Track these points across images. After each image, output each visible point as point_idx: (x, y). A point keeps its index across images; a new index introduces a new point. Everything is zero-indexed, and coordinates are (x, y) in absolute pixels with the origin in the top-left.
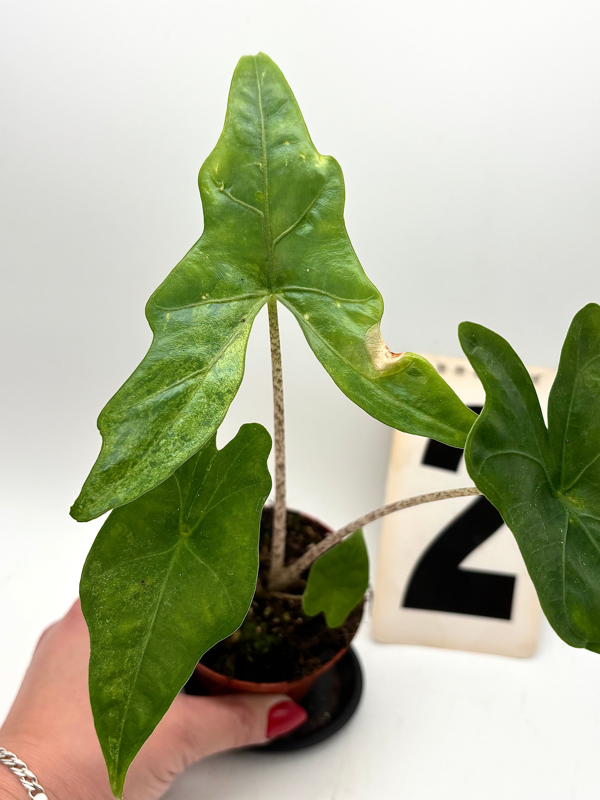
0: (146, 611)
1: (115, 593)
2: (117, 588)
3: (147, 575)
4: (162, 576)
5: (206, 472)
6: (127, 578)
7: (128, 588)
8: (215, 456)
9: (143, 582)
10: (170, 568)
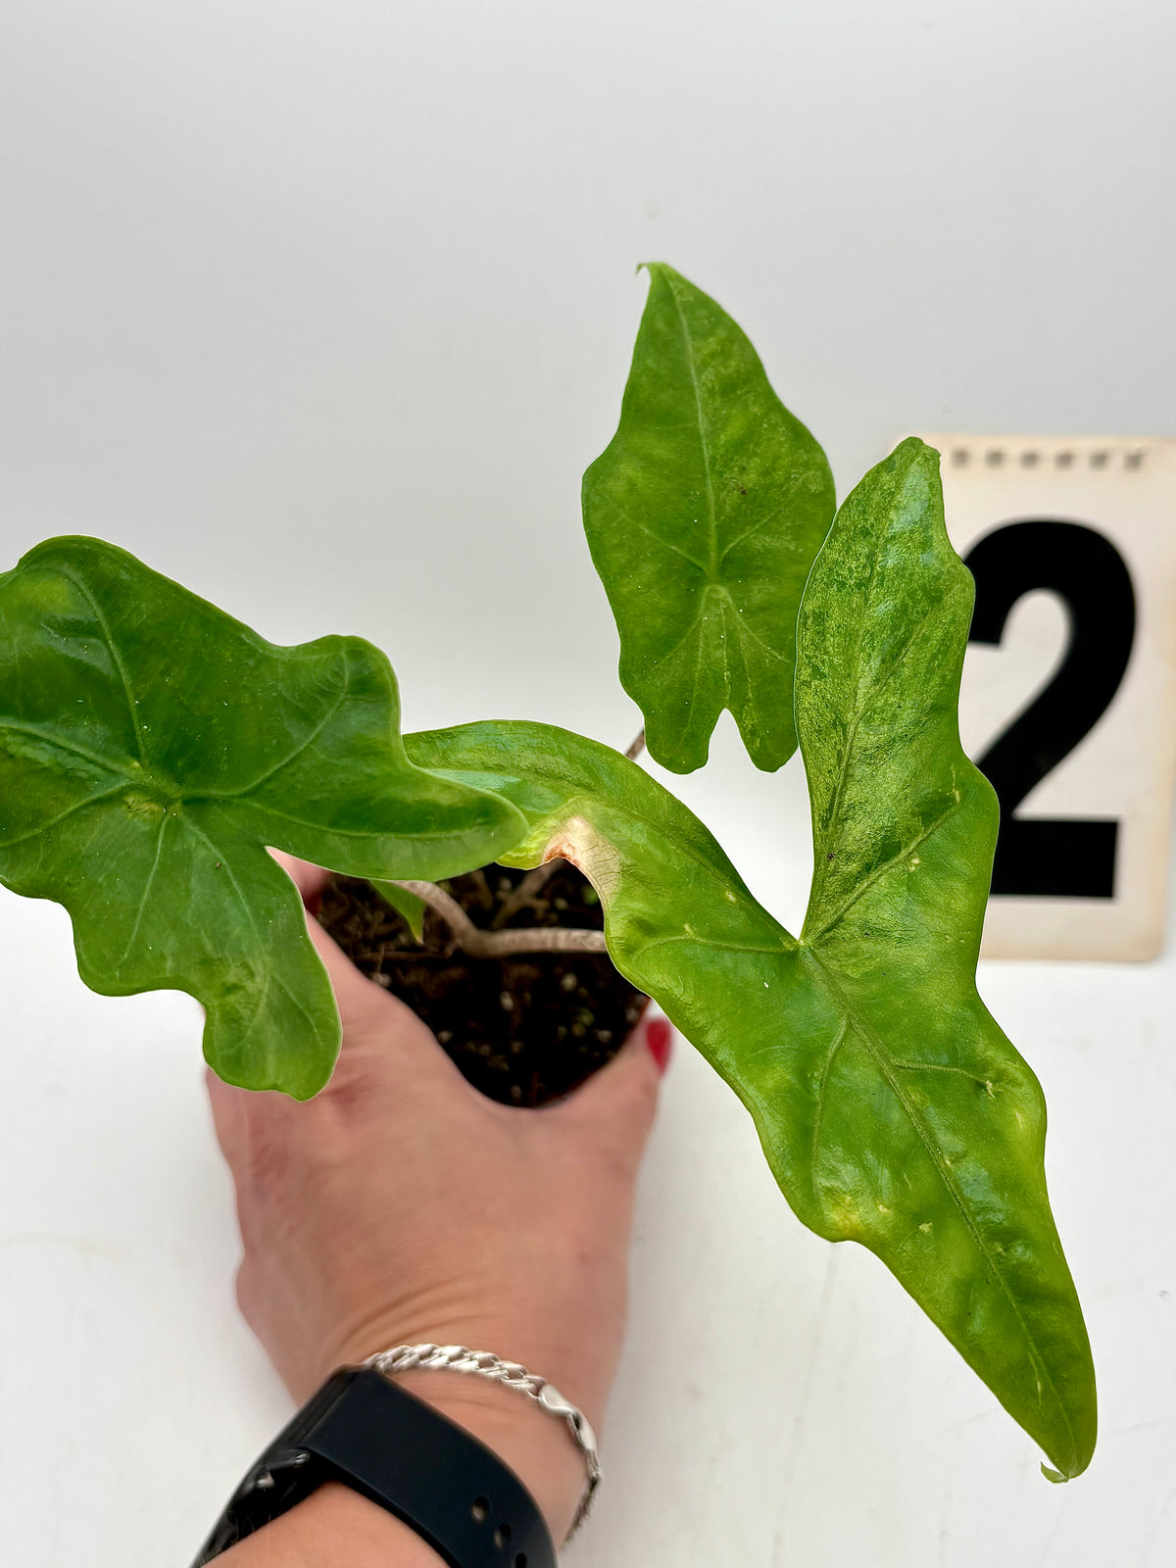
0: (721, 456)
1: (774, 462)
2: (774, 470)
3: (742, 504)
4: (720, 511)
5: (728, 670)
6: (767, 488)
7: (759, 476)
8: (727, 698)
9: (743, 493)
10: (713, 526)
